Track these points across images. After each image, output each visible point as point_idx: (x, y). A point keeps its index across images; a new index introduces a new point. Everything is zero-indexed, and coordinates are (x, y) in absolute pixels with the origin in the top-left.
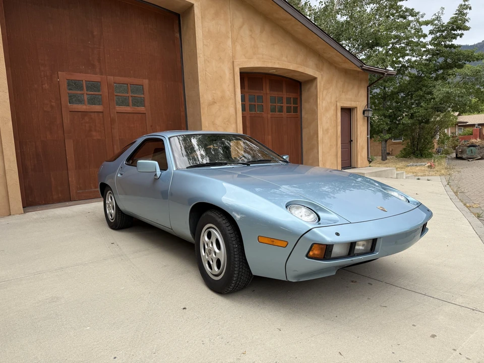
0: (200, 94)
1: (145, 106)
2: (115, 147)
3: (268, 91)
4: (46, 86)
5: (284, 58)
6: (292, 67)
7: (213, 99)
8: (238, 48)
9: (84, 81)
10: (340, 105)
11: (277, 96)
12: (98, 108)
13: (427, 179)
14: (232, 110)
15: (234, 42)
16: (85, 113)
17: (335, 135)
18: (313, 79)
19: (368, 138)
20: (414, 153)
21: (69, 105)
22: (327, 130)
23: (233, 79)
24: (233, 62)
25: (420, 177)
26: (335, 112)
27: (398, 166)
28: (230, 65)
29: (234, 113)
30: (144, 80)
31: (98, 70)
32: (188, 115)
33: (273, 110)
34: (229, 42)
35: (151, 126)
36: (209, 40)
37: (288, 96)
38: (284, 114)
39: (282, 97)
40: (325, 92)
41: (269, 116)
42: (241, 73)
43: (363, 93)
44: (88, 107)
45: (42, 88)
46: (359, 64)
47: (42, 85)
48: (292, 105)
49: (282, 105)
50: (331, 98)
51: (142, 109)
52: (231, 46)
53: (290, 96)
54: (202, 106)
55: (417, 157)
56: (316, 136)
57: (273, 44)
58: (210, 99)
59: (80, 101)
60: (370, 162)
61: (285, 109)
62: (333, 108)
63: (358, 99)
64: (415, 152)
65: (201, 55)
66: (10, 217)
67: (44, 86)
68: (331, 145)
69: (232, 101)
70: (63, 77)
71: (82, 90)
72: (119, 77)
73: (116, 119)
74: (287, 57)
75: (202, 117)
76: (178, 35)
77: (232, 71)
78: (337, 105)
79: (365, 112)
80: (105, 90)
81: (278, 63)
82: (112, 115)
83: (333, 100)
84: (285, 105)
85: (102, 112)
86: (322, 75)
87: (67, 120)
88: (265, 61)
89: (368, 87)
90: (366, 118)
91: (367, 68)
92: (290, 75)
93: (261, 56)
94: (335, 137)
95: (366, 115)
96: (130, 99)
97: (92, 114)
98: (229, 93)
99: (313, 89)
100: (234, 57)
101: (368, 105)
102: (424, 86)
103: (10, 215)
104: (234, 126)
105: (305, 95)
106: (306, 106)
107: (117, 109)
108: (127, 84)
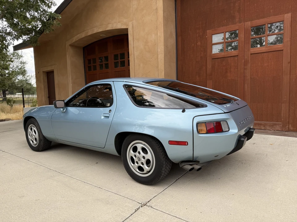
2: (246, 85)
30: (286, 15)
31: (237, 20)
45: (197, 45)
47: (197, 43)
70: (210, 33)
72: (257, 21)
73: (250, 60)
82: (246, 57)
85: (238, 56)
97: (229, 59)
107: (251, 50)
108: (265, 24)
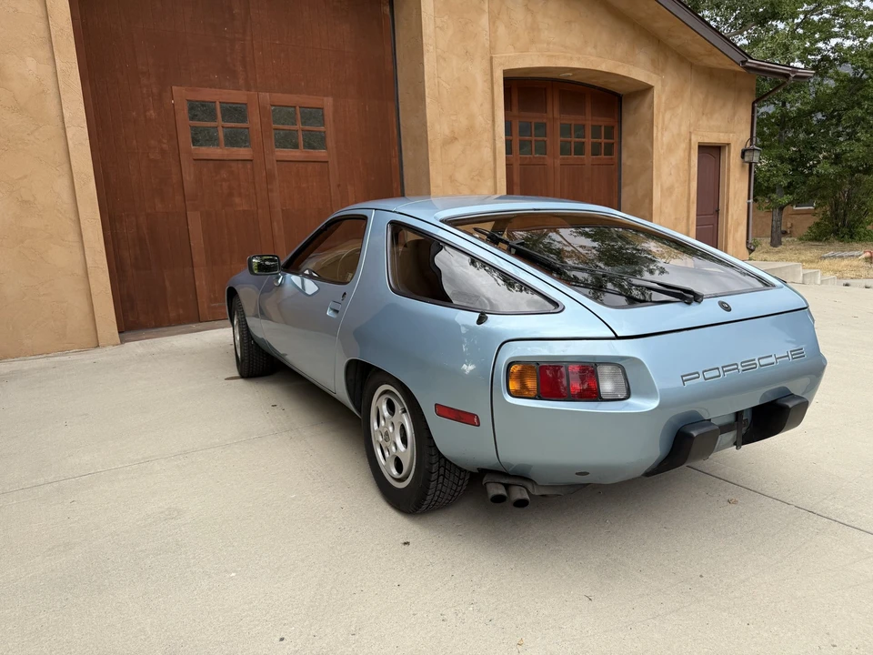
0: (428, 124)
1: (326, 149)
2: (275, 224)
3: (556, 115)
4: (152, 114)
5: (590, 49)
6: (605, 66)
7: (453, 132)
8: (502, 30)
9: (218, 103)
10: (696, 140)
11: (573, 122)
12: (243, 152)
13: (864, 285)
14: (486, 153)
15: (493, 20)
16: (220, 163)
17: (686, 199)
18: (646, 90)
19: (749, 204)
20: (836, 233)
21: (193, 147)
22: (671, 189)
23: (489, 91)
24: (491, 58)
25: (848, 281)
26: (687, 154)
27: (803, 257)
28: (486, 64)
29: (491, 159)
30: (325, 99)
31: (241, 82)
32: (404, 164)
33: (565, 150)
34: (484, 21)
35: (339, 186)
36: (446, 17)
37: (595, 123)
38: (587, 158)
39: (584, 126)
40: (668, 115)
41: (558, 162)
42: (506, 80)
43: (744, 115)
44: (226, 152)
45: (145, 117)
46: (739, 58)
47: (145, 111)
48: (603, 140)
49: (583, 140)
50: (680, 126)
51: (321, 154)
52: (488, 30)
53: (600, 123)
54: (431, 146)
55: (842, 239)
56: (647, 201)
57: (570, 22)
58: (447, 131)
59: (211, 140)
60: (751, 251)
61: (588, 148)
62: (683, 146)
63: (732, 128)
64: (838, 231)
65: (432, 48)
66: (98, 350)
67: (148, 114)
68: (676, 219)
69: (487, 136)
70: (180, 95)
71: (214, 118)
72: (280, 95)
73: (276, 172)
74: (595, 47)
75: (431, 168)
76: (387, 9)
77: (489, 77)
78: (690, 140)
79: (747, 154)
80: (254, 119)
81: (579, 59)
82: (269, 167)
83: (684, 129)
84: (588, 141)
85: (251, 160)
86: (663, 81)
87: (189, 177)
88: (553, 56)
89: (753, 103)
90: (747, 165)
91: (755, 66)
92: (600, 83)
93: (545, 45)
94: (685, 204)
95: (746, 159)
96: (300, 134)
97: (233, 164)
98: (481, 120)
99: (644, 109)
100: (492, 48)
101: (751, 139)
102: (866, 98)
103: (98, 346)
104: (490, 183)
105: (628, 121)
106: (630, 142)
107: (277, 153)
108: (295, 107)
